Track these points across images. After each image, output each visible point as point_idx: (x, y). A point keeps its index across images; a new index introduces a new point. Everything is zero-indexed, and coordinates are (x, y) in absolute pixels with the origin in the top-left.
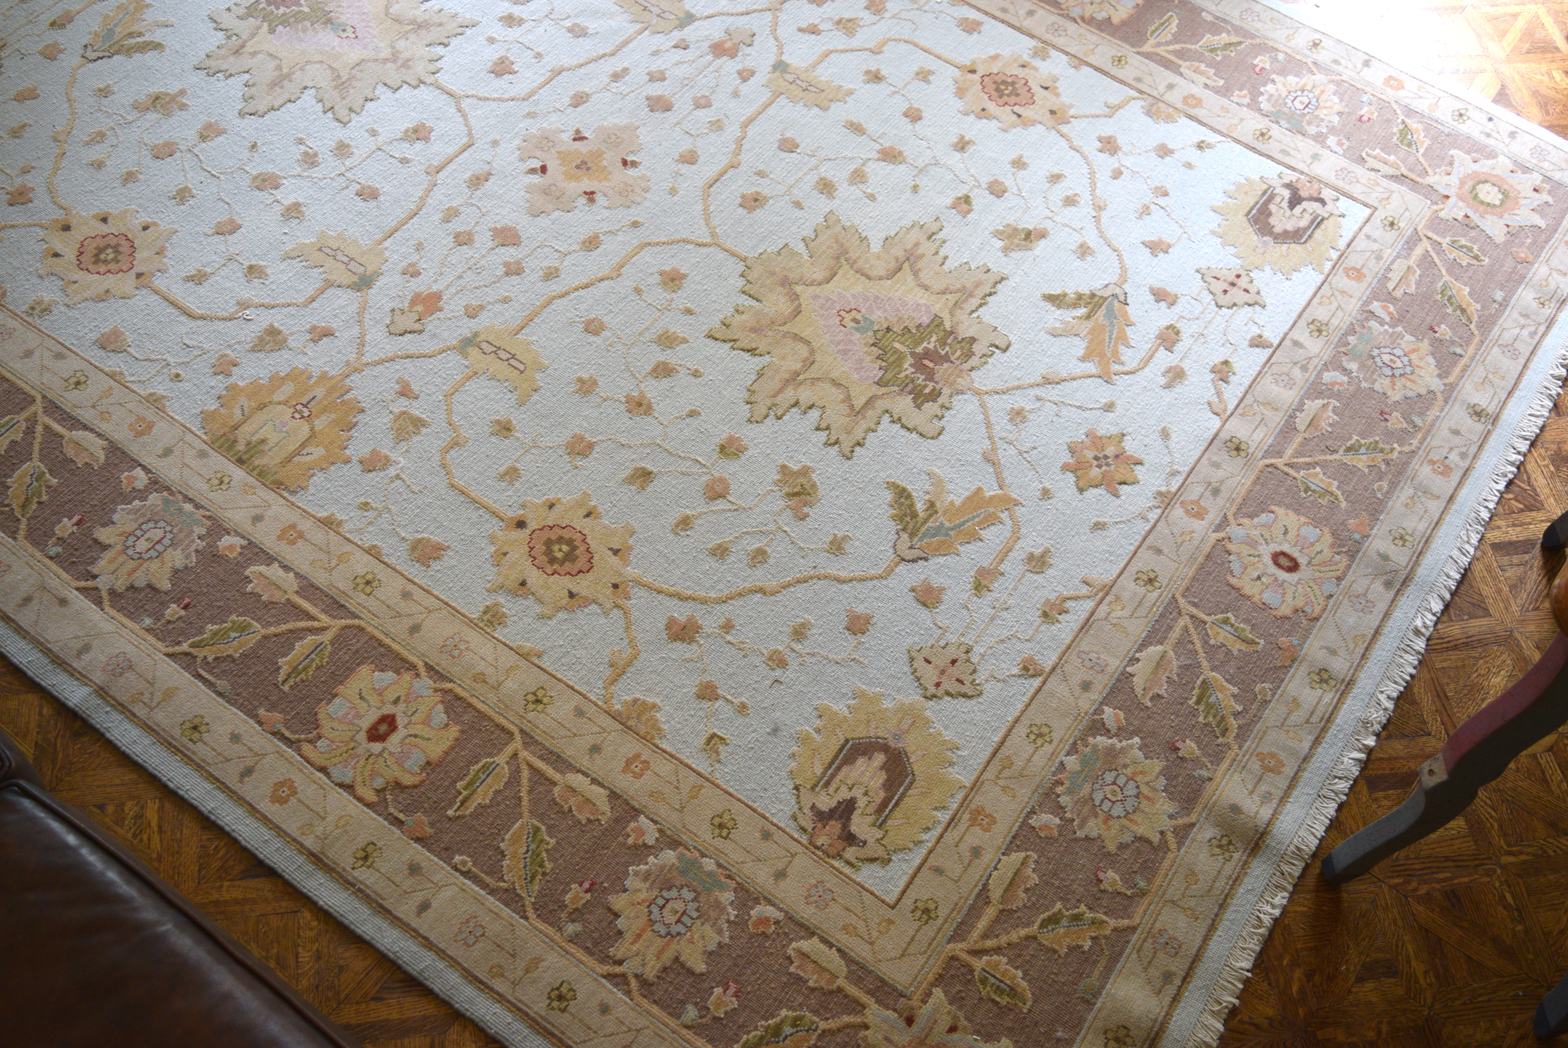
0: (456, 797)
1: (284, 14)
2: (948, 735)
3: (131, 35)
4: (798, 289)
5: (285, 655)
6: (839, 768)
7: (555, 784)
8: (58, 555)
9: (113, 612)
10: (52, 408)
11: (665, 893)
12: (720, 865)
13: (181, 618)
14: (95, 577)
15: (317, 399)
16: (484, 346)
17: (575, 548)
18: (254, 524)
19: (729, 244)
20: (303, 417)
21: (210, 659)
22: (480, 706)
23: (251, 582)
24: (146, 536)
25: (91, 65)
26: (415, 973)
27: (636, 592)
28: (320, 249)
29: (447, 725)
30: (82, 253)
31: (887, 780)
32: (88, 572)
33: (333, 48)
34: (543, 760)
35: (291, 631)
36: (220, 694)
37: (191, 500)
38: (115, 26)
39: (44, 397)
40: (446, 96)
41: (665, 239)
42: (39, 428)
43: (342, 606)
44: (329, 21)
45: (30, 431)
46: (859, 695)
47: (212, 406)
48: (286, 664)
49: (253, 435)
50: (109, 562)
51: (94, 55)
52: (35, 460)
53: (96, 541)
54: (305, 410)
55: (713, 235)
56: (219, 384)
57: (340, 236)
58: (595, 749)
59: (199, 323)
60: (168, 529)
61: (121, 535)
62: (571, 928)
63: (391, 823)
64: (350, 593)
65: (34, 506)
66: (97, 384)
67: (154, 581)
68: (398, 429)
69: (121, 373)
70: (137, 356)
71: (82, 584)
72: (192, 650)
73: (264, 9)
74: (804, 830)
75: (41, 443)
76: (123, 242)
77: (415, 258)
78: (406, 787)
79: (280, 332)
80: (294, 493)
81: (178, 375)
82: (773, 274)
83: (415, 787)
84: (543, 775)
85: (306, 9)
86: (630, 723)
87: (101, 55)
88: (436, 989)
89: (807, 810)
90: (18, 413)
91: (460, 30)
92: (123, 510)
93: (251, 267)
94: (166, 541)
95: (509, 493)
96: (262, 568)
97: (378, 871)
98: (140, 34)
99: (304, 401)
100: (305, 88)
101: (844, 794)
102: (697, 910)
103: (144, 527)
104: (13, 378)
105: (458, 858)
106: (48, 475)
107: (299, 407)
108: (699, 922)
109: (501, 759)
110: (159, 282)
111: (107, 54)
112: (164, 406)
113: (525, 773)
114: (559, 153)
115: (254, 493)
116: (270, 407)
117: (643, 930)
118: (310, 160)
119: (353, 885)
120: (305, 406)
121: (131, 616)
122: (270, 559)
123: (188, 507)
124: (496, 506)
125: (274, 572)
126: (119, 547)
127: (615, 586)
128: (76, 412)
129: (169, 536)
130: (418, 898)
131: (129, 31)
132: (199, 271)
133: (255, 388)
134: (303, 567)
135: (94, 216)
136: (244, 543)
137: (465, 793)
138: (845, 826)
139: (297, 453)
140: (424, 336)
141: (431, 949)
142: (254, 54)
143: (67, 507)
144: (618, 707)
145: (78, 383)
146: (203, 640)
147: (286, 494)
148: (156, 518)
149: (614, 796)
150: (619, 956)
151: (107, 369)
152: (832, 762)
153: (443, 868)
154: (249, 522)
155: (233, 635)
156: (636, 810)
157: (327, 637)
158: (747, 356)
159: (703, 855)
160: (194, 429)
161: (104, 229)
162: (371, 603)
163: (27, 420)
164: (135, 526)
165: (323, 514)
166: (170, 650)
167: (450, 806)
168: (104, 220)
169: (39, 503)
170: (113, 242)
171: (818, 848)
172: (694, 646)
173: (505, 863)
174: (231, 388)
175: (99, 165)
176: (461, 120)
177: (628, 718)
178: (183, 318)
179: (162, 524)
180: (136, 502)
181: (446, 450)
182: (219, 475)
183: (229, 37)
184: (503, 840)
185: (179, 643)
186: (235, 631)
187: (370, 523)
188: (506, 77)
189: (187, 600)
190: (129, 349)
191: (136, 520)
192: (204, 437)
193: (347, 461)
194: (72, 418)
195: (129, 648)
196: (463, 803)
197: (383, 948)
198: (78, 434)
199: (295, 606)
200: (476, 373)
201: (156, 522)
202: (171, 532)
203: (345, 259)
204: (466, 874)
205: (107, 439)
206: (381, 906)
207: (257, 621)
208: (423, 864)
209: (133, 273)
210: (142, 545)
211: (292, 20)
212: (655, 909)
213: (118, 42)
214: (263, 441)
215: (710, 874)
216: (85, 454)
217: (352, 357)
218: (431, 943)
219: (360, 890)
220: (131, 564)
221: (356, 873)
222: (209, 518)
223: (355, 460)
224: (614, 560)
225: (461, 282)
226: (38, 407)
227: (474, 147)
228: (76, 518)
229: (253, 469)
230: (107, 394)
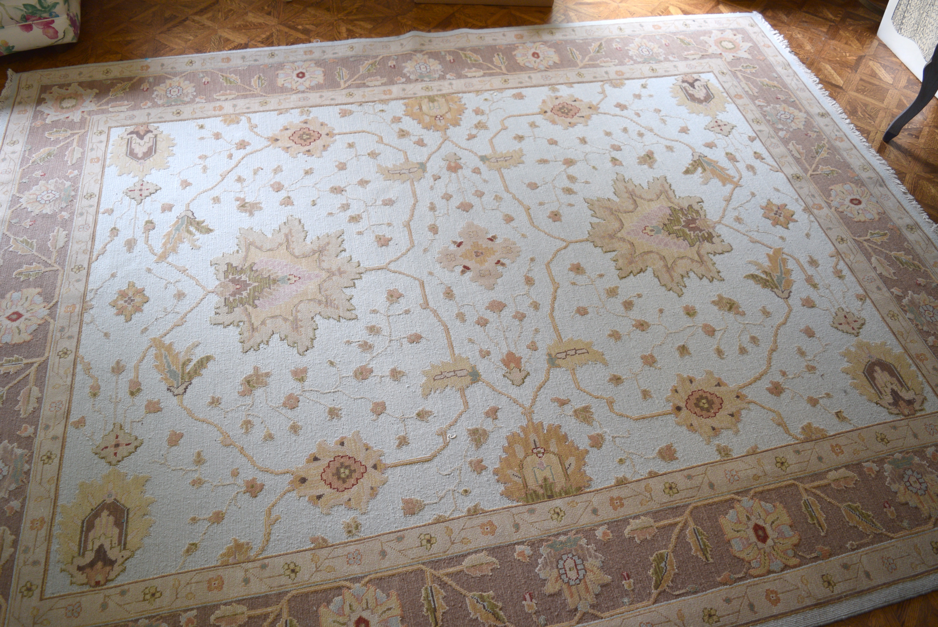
0: (815, 527)
1: (249, 294)
2: (878, 342)
3: (184, 364)
4: (619, 235)
5: (691, 549)
6: (875, 384)
7: (830, 484)
8: (547, 620)
9: (607, 614)
10: (436, 564)
11: (905, 480)
12: (901, 453)
13: (634, 583)
14: (576, 610)
15: (537, 440)
16: (559, 356)
17: (706, 398)
18: (597, 515)
19: (574, 239)
20: (543, 453)
21: (671, 584)
22: (771, 487)
23: (634, 538)
24: (567, 569)
25: (186, 396)
26: (899, 600)
27: (745, 392)
28: (434, 380)
29: (774, 506)
30: (330, 484)
31: (889, 373)
32: (570, 611)
33: (297, 291)
34: (813, 481)
35: (678, 538)
36: (695, 593)
37: (559, 534)
38: (169, 366)
39: (423, 564)
40: (380, 271)
41: (551, 257)
42: (445, 579)
43: (677, 507)
44: (275, 281)
45: (443, 585)
46: (844, 355)
47: (502, 488)
48: (696, 552)
49: (537, 481)
50: (572, 596)
51: (181, 390)
52: (467, 594)
53: (551, 595)
54: (539, 449)
55: (563, 240)
56: (487, 476)
57: (433, 366)
58: (820, 459)
59: (436, 460)
60: (570, 556)
61: (557, 581)
62: (905, 524)
63: (816, 562)
64: (672, 499)
65: (501, 613)
66: (437, 531)
67: (601, 582)
68: (584, 419)
69: (440, 516)
70: (435, 501)
71: (576, 618)
72: (659, 590)
73: (234, 300)
74: (898, 414)
75: (458, 584)
76: (342, 460)
77: (476, 347)
78: (799, 543)
79: (477, 430)
80: (589, 486)
81: (466, 491)
82: (604, 237)
83: (800, 539)
84: (822, 486)
85: (256, 284)
86: (814, 437)
87: (184, 386)
88: (911, 596)
89: (890, 407)
90: (424, 583)
91: (340, 240)
92: (540, 570)
93: (418, 415)
94: (579, 561)
95: (657, 402)
96: (629, 528)
97: (839, 582)
98: (190, 360)
99: (533, 446)
100: (312, 318)
101: (888, 391)
102: (918, 474)
103: (560, 567)
104: (394, 572)
105: (848, 546)
106: (484, 594)
107: (535, 451)
108: (924, 477)
109: (805, 497)
110: (388, 460)
111: (186, 384)
112: (482, 510)
113: (818, 492)
114: (461, 256)
115: (577, 503)
116: (525, 463)
117: (919, 499)
118: (366, 347)
119: (841, 598)
120: (537, 448)
121: (614, 607)
122: (625, 521)
123: (562, 538)
124: (660, 411)
125: (634, 524)
126: (565, 587)
127: (738, 397)
128: (450, 553)
129: (576, 558)
130: (861, 574)
131: (181, 363)
132: (399, 438)
133: (506, 463)
134: (641, 510)
135: (307, 462)
136: (606, 526)
137: (815, 522)
138: (903, 400)
139: (565, 470)
140: (533, 374)
141: (891, 585)
142: (263, 323)
143: (515, 596)
144: (802, 437)
145: (429, 541)
146: (656, 581)
147: (588, 490)
148: (558, 557)
149: (847, 467)
150: (927, 515)
151: (430, 521)
152: (871, 385)
153: (851, 555)
154: (594, 516)
155: (663, 565)
156: (858, 464)
157: (692, 525)
158: (642, 274)
159: (893, 455)
160: (510, 505)
161: (324, 463)
162: (683, 494)
163: (433, 582)
164: (556, 570)
165: (613, 482)
166: (652, 599)
167: (819, 532)
168: (316, 459)
169: (501, 609)
170: (337, 464)
171: (908, 415)
172: (787, 391)
173: (860, 528)
174: (496, 472)
175: (270, 437)
176: (401, 276)
177: (811, 437)
178: (426, 465)
179: (565, 557)
180: (540, 561)
181: (611, 409)
182: (552, 512)
183: (238, 326)
184: (848, 522)
185: (650, 594)
186: (661, 563)
187: (634, 466)
188: (390, 243)
189: (625, 574)
190: (425, 502)
191: (552, 568)
192: (519, 504)
193: (587, 452)
194: (451, 559)
195: (640, 619)
196: (820, 525)
197: (880, 605)
198: (467, 562)
199: (664, 527)
200: (573, 369)
201: (562, 559)
202: (573, 556)
203: (452, 374)
204: (859, 547)
205: (483, 550)
206: (858, 592)
207: (660, 549)
208: (845, 561)
209: (370, 469)
210: (573, 575)
211: (256, 294)
212: (910, 488)
213: (183, 373)
214: (545, 479)
215: (903, 458)
216: (484, 567)
217: (521, 410)
218: (888, 583)
219: (846, 596)
220: (582, 586)
221: (836, 592)
222: (577, 533)
223: (589, 448)
224: (722, 388)
225: (509, 340)
226: (429, 571)
227: (425, 282)
228: (527, 596)
229: (561, 494)
230: (449, 531)
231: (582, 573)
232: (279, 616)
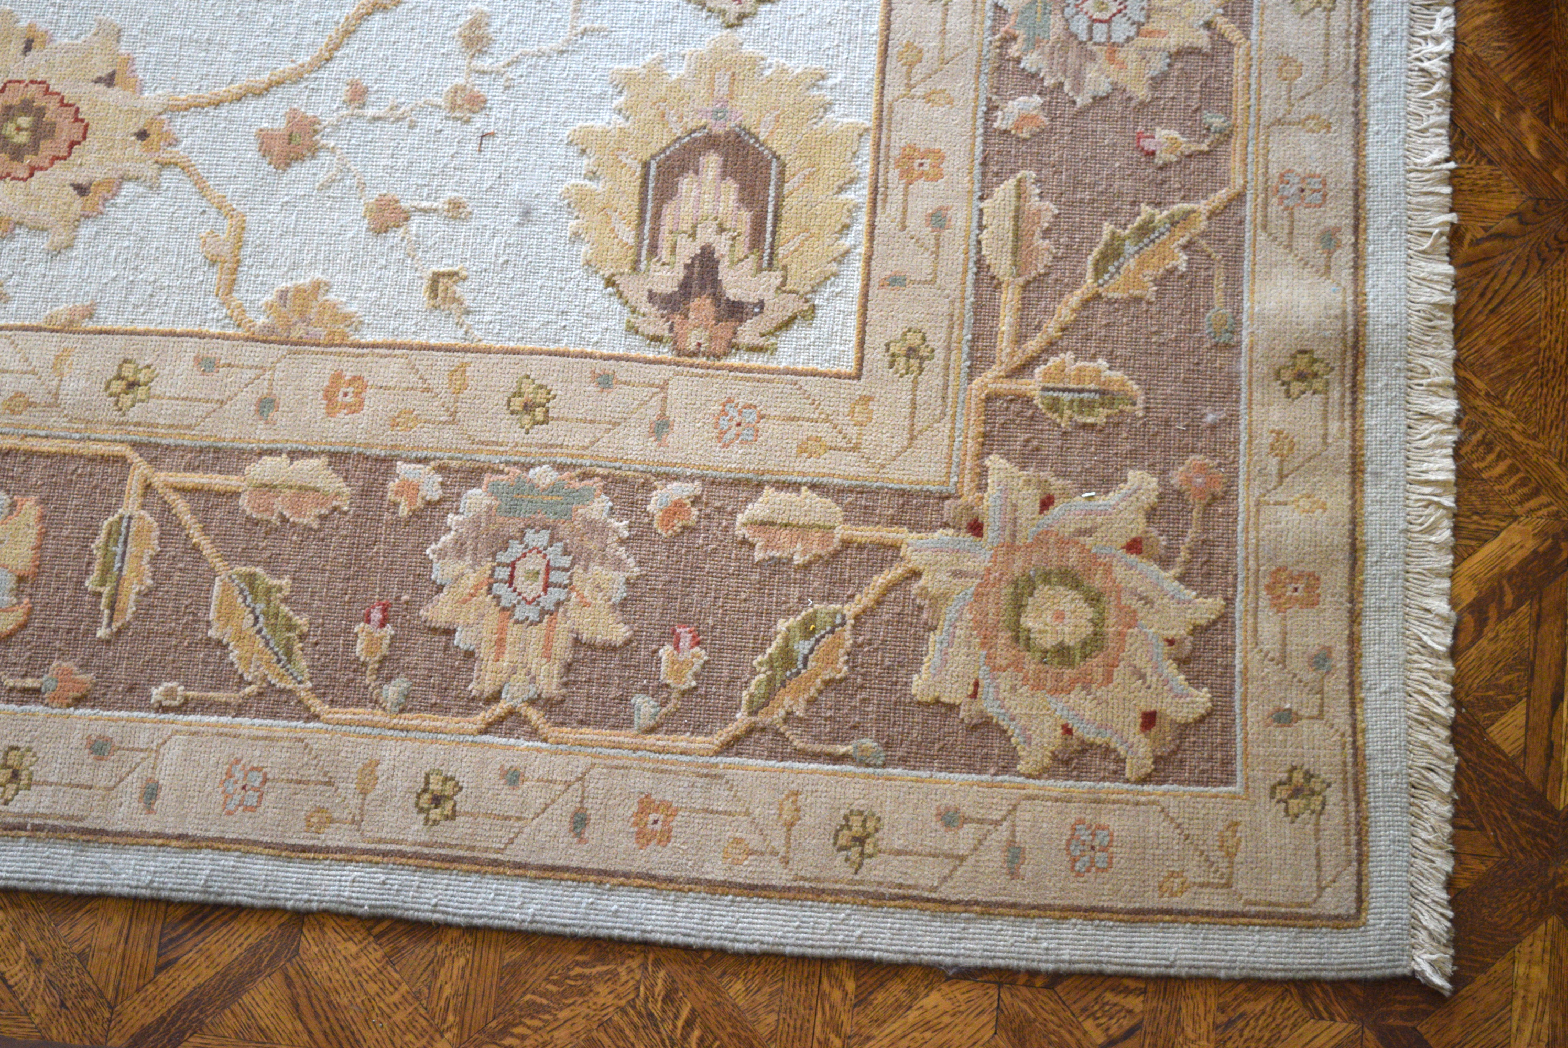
0: (97, 604)
2: (797, 66)
6: (657, 215)
7: (236, 494)
11: (502, 557)
12: (561, 467)
17: (40, 113)
22: (47, 446)
26: (197, 897)
27: (182, 125)
29: (13, 505)
31: (742, 189)
34: (195, 469)
46: (623, 83)
58: (266, 405)
62: (392, 692)
63: (21, 703)
74: (658, 339)
78: (10, 635)
83: (24, 626)
84: (209, 492)
86: (295, 335)
88: (244, 900)
89: (645, 307)
97: (46, 783)
101: (688, 250)
102: (566, 553)
105: (156, 693)
108: (578, 569)
109: (130, 506)
113: (181, 506)
117: (502, 630)
119: (22, 827)
127: (142, 135)
130: (134, 785)
137: (106, 590)
138: (717, 297)
141: (199, 848)
144: (262, 320)
149: (337, 458)
150: (488, 688)
152: (642, 210)
153: (143, 721)
156: (384, 460)
159: (527, 467)
167: (96, 622)
171: (694, 354)
172: (324, 157)
173: (232, 657)
177: (289, 328)
184: (209, 625)
196: (112, 608)
197: (126, 890)
204: (184, 707)
206: (85, 831)
208: (109, 733)
212: (501, 589)
215: (553, 489)
218: (194, 839)
219: (37, 828)
221: (15, 807)
224: (114, 94)
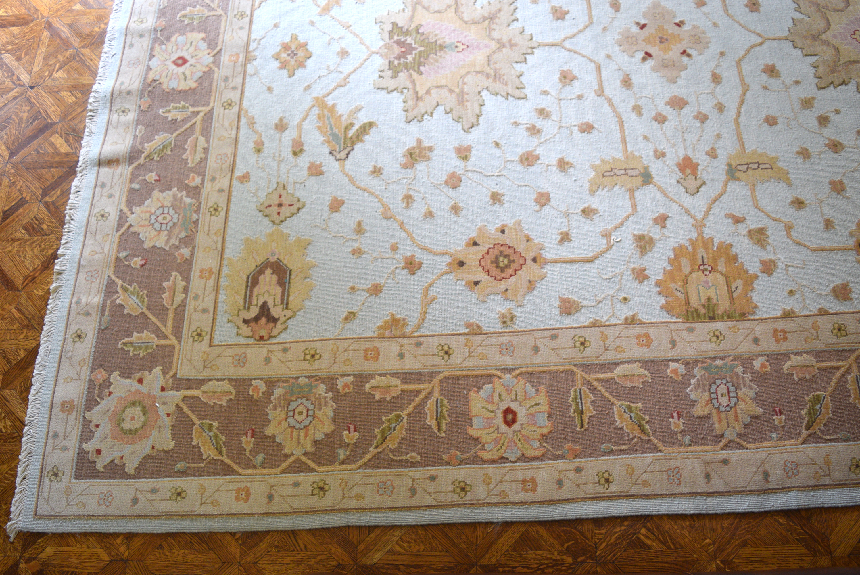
1: (414, 59)
3: (347, 128)
4: (823, 37)
5: (850, 396)
8: (691, 441)
9: (753, 446)
10: (587, 367)
13: (785, 420)
14: (722, 436)
15: (705, 256)
16: (740, 168)
18: (757, 345)
19: (771, 36)
20: (710, 272)
21: (823, 428)
23: (793, 374)
24: (719, 395)
25: (348, 162)
28: (603, 176)
30: (488, 271)
32: (716, 436)
33: (464, 60)
35: (838, 382)
36: (846, 440)
37: (715, 358)
38: (332, 129)
39: (575, 365)
40: (553, 48)
41: (743, 53)
42: (595, 384)
43: (843, 350)
44: (442, 47)
45: (593, 389)
47: (662, 301)
48: (854, 400)
49: (700, 300)
50: (720, 422)
51: (343, 155)
52: (616, 402)
53: (699, 418)
54: (706, 267)
55: (759, 35)
56: (649, 286)
57: (603, 161)
59: (597, 262)
60: (724, 381)
61: (707, 405)
64: (839, 341)
65: (647, 426)
66: (592, 335)
67: (752, 413)
68: (758, 242)
69: (596, 321)
70: (592, 304)
71: (721, 444)
72: (810, 431)
73: (399, 64)
75: (607, 391)
76: (502, 248)
77: (651, 147)
79: (643, 236)
80: (754, 313)
81: (625, 299)
82: (805, 37)
85: (422, 49)
87: (346, 151)
90: (573, 385)
91: (513, 7)
92: (691, 391)
93: (583, 211)
94: (732, 389)
95: (840, 234)
96: (789, 363)
98: (352, 125)
99: (700, 262)
100: (479, 93)
103: (712, 390)
104: (545, 369)
106: (632, 405)
107: (702, 267)
110: (548, 255)
111: (349, 149)
112: (640, 320)
114: (643, 40)
115: (739, 329)
116: (690, 278)
118: (534, 130)
120: (704, 265)
121: (761, 440)
122: (786, 356)
123: (718, 362)
124: (841, 245)
125: (795, 360)
126: (714, 411)
128: (603, 359)
129: (729, 385)
131: (343, 127)
132: (561, 234)
133: (670, 276)
134: (804, 347)
135: (467, 246)
136: (765, 358)
139: (731, 293)
140: (709, 184)
142: (428, 92)
143: (663, 412)
145: (583, 344)
146: (808, 422)
147: (752, 317)
148: (712, 381)
151: (586, 324)
154: (754, 345)
155: (818, 407)
157: (855, 371)
158: (843, 87)
160: (669, 320)
161: (483, 248)
162: (851, 338)
163: (583, 385)
164: (707, 394)
165: (779, 313)
166: (801, 439)
168: (475, 244)
169: (647, 423)
170: (497, 253)
174: (658, 284)
175: (429, 215)
176: (576, 56)
178: (587, 266)
179: (718, 382)
180: (692, 381)
181: (789, 235)
182: (712, 334)
183: (402, 92)
185: (800, 434)
186: (816, 404)
187: (804, 299)
188: (567, 17)
189: (777, 409)
190: (582, 304)
191: (704, 390)
192: (679, 320)
193: (757, 277)
194: (603, 365)
195: (785, 456)
198: (619, 371)
199: (826, 369)
200: (754, 185)
201: (715, 383)
202: (727, 382)
203: (623, 172)
205: (636, 361)
207: (817, 391)
209: (529, 262)
210: (724, 401)
211: (422, 59)
213: (345, 137)
214: (709, 299)
216: (636, 378)
217: (692, 221)
220: (731, 414)
222: (734, 359)
223: (759, 274)
225: (688, 143)
226: (579, 373)
227: (602, 66)
228: (675, 415)
229: (723, 317)
230: (604, 337)
231: (734, 400)
232: (430, 394)
